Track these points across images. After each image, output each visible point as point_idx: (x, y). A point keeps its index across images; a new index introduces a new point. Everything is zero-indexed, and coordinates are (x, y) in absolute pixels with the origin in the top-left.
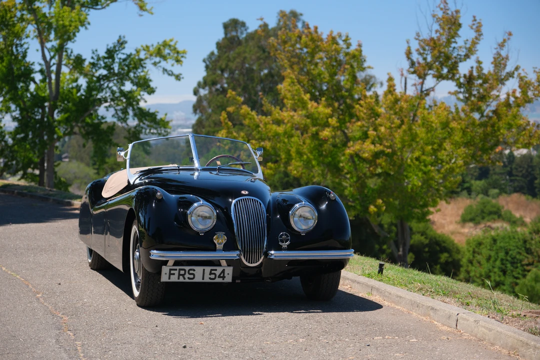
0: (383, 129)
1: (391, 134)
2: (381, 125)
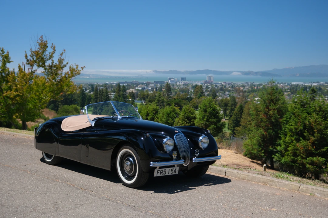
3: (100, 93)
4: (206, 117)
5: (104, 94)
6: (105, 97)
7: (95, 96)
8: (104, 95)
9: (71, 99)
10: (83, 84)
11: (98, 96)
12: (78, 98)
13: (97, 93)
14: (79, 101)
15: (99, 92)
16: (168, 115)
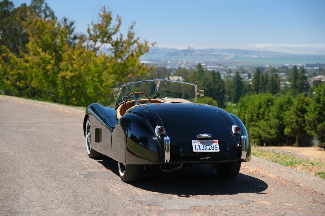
0: (75, 66)
1: (79, 68)
2: (75, 64)
3: (263, 81)
5: (269, 82)
6: (270, 87)
7: (255, 85)
8: (270, 84)
9: (219, 89)
10: (247, 66)
11: (260, 86)
12: (231, 90)
13: (259, 82)
14: (232, 93)
15: (261, 81)
16: (282, 106)
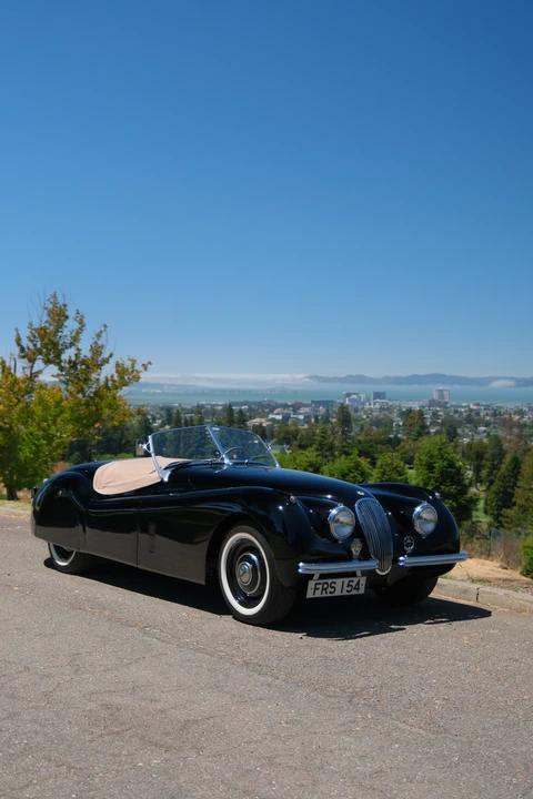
4: (432, 481)
6: (197, 436)
7: (175, 433)
9: (121, 439)
10: (148, 406)
15: (183, 424)
